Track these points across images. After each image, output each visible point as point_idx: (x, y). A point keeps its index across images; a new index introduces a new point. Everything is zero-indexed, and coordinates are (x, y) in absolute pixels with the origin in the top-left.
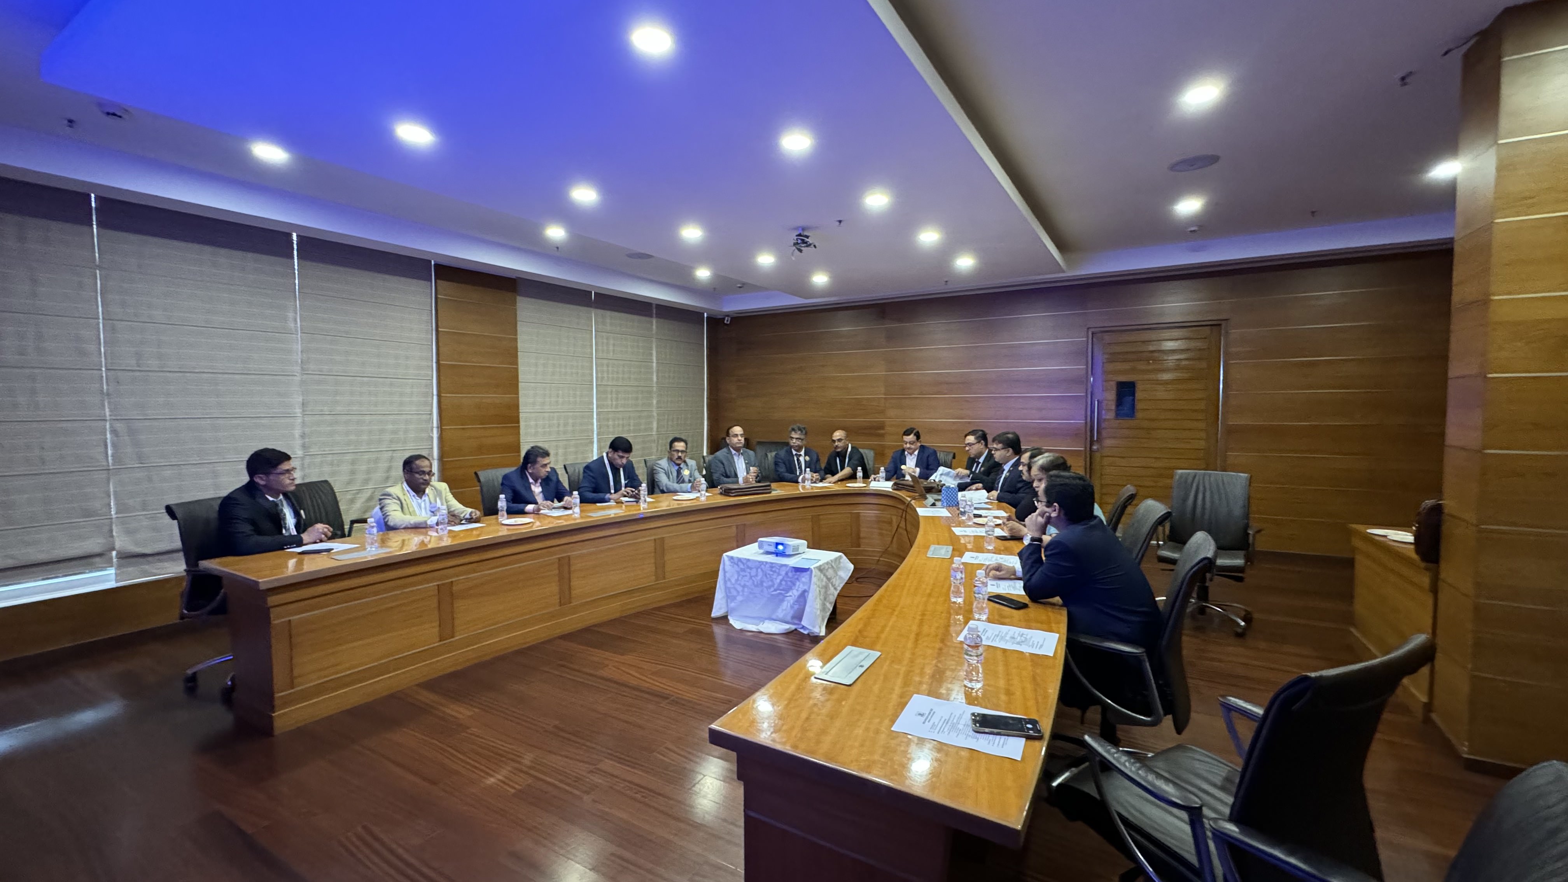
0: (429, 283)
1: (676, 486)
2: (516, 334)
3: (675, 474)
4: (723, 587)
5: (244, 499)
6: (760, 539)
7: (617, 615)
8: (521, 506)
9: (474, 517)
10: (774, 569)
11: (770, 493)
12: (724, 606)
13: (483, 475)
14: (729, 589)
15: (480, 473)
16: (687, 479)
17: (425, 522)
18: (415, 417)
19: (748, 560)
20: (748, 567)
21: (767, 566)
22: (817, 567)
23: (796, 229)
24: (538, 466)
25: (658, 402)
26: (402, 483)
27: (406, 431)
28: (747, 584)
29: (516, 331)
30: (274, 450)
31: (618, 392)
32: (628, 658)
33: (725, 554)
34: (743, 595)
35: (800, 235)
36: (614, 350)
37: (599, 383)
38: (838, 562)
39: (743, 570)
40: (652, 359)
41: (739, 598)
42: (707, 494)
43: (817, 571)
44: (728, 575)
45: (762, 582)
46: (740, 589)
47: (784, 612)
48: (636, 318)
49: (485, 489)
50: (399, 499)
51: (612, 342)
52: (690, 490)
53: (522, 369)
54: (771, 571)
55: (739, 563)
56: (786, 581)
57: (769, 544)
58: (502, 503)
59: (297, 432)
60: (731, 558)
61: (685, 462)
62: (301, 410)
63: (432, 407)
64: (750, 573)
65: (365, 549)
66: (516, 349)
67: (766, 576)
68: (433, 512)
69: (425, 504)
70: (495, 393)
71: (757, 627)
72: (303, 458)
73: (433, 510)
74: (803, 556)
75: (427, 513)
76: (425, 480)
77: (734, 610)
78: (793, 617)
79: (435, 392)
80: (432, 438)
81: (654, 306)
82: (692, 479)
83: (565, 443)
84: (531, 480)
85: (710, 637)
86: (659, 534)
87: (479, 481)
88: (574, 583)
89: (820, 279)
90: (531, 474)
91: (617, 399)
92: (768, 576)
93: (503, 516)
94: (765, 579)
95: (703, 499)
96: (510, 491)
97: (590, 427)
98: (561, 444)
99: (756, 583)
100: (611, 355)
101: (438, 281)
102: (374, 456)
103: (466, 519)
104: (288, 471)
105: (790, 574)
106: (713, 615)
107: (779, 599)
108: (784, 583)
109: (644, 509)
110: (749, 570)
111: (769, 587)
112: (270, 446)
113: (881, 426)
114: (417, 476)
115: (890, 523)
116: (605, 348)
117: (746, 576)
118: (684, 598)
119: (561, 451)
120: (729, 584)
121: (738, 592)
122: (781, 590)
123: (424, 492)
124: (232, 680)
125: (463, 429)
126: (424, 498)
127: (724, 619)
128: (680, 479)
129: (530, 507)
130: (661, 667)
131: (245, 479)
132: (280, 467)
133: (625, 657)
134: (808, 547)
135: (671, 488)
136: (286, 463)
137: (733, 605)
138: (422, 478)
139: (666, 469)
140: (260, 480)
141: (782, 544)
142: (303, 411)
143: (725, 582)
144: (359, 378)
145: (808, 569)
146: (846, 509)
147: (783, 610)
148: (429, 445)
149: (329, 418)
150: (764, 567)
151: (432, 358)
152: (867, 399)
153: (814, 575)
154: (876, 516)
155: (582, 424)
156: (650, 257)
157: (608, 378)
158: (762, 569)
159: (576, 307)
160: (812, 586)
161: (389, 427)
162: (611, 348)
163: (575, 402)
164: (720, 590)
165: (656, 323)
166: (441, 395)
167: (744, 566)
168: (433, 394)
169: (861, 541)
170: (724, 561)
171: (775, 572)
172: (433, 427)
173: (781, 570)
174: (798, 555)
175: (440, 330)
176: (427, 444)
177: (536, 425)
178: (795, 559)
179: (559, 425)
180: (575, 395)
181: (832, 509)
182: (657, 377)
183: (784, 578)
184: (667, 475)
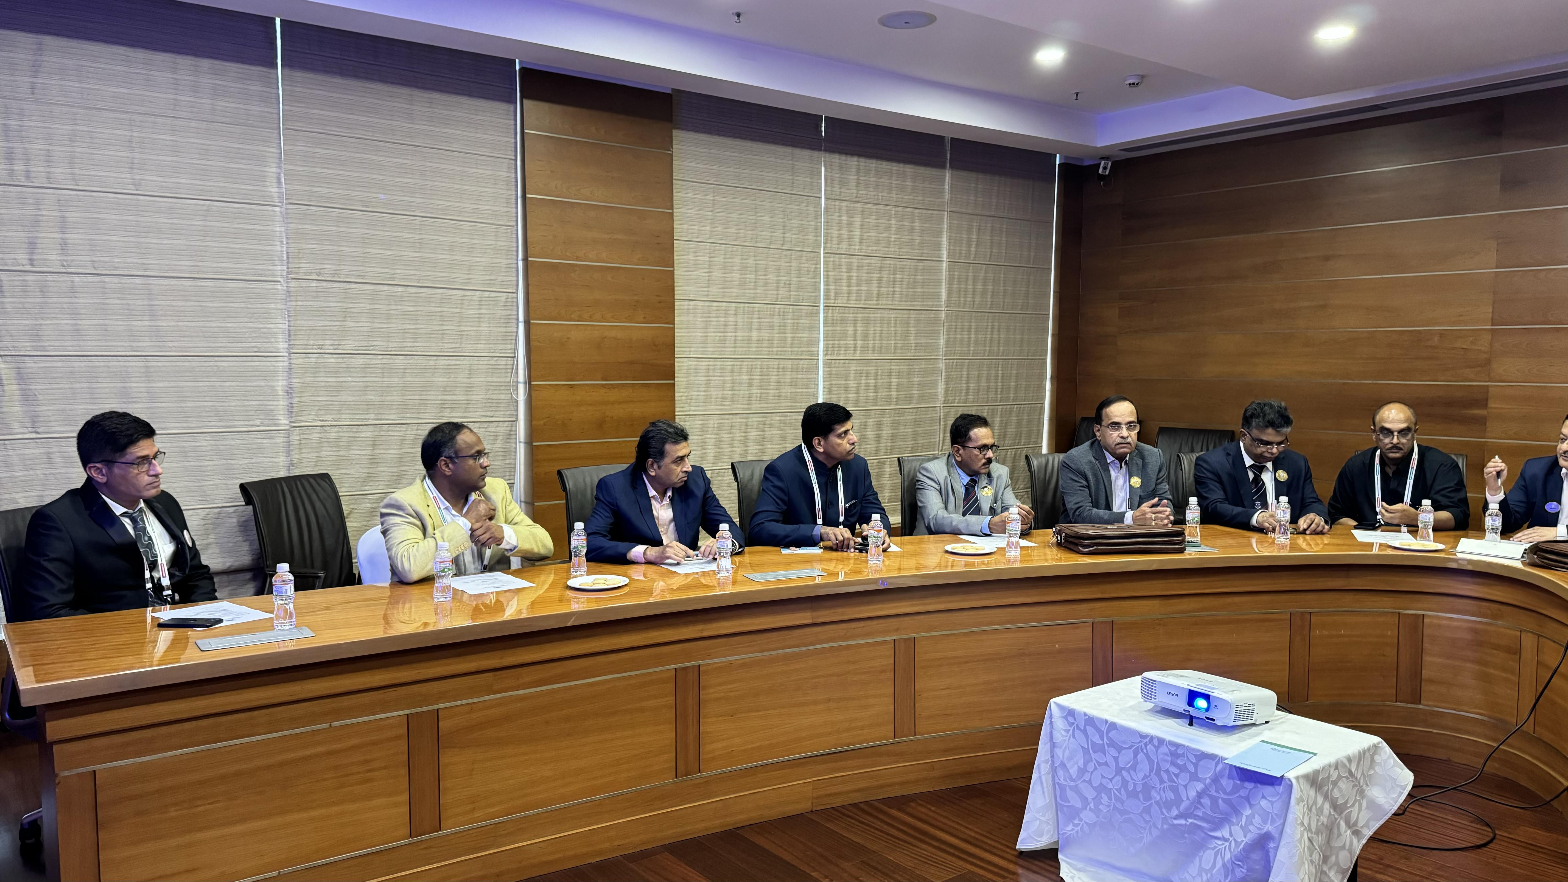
0: (512, 107)
1: (957, 519)
3: (961, 491)
4: (1047, 780)
6: (1150, 675)
7: (804, 806)
8: (621, 546)
11: (1181, 551)
12: (1049, 827)
13: (570, 476)
14: (1063, 788)
15: (567, 473)
16: (986, 506)
18: (484, 362)
19: (1113, 726)
20: (1113, 744)
21: (1164, 749)
22: (1306, 777)
24: (667, 460)
25: (947, 343)
27: (470, 388)
28: (1109, 785)
29: (670, 197)
31: (867, 322)
33: (1054, 700)
34: (1097, 811)
36: (861, 238)
37: (831, 302)
38: (1367, 762)
39: (1102, 749)
40: (940, 255)
41: (1088, 816)
42: (1024, 543)
43: (1305, 786)
44: (1059, 752)
45: (1147, 789)
46: (1090, 794)
49: (573, 504)
51: (857, 220)
53: (680, 273)
54: (1173, 764)
55: (1090, 730)
56: (1213, 799)
57: (1172, 690)
59: (280, 385)
60: (1070, 713)
62: (286, 345)
63: (516, 343)
64: (1116, 759)
66: (670, 234)
67: (1158, 774)
70: (630, 319)
72: (288, 432)
74: (1267, 734)
77: (1072, 841)
79: (521, 318)
80: (517, 402)
81: (948, 144)
82: (998, 506)
83: (760, 418)
84: (652, 492)
86: (907, 630)
87: (565, 489)
88: (708, 726)
90: (652, 480)
91: (866, 336)
92: (1165, 776)
94: (1155, 781)
95: (1013, 554)
97: (811, 389)
98: (755, 420)
99: (1131, 787)
100: (855, 248)
101: (528, 102)
104: (146, 459)
106: (1020, 846)
107: (1194, 839)
108: (1206, 801)
109: (877, 571)
110: (1113, 752)
111: (1168, 805)
113: (1481, 401)
115: (1516, 651)
116: (845, 233)
117: (1106, 764)
118: (961, 783)
119: (753, 434)
120: (1062, 776)
121: (1085, 800)
122: (1196, 817)
125: (571, 386)
127: (1045, 858)
128: (971, 506)
129: (641, 551)
132: (129, 450)
134: (1281, 707)
137: (1071, 829)
139: (942, 482)
141: (1207, 697)
142: (291, 346)
143: (1054, 770)
144: (386, 288)
145: (1278, 775)
146: (1387, 603)
147: (1201, 870)
148: (511, 416)
149: (333, 360)
150: (1157, 748)
151: (517, 251)
152: (1442, 334)
153: (1296, 794)
154: (1475, 631)
155: (794, 383)
156: (930, 19)
157: (849, 292)
158: (1147, 755)
159: (789, 150)
160: (1284, 824)
161: (440, 380)
162: (857, 233)
163: (783, 341)
164: (1039, 788)
165: (952, 178)
166: (532, 321)
167: (1102, 738)
168: (518, 319)
169: (1425, 687)
170: (1051, 717)
171: (1183, 768)
172: (518, 382)
173: (1196, 766)
174: (1254, 729)
175: (528, 196)
176: (508, 413)
177: (708, 383)
178: (1244, 740)
179: (750, 384)
180: (783, 327)
181: (1347, 601)
182: (949, 292)
183: (1206, 789)
184: (944, 494)
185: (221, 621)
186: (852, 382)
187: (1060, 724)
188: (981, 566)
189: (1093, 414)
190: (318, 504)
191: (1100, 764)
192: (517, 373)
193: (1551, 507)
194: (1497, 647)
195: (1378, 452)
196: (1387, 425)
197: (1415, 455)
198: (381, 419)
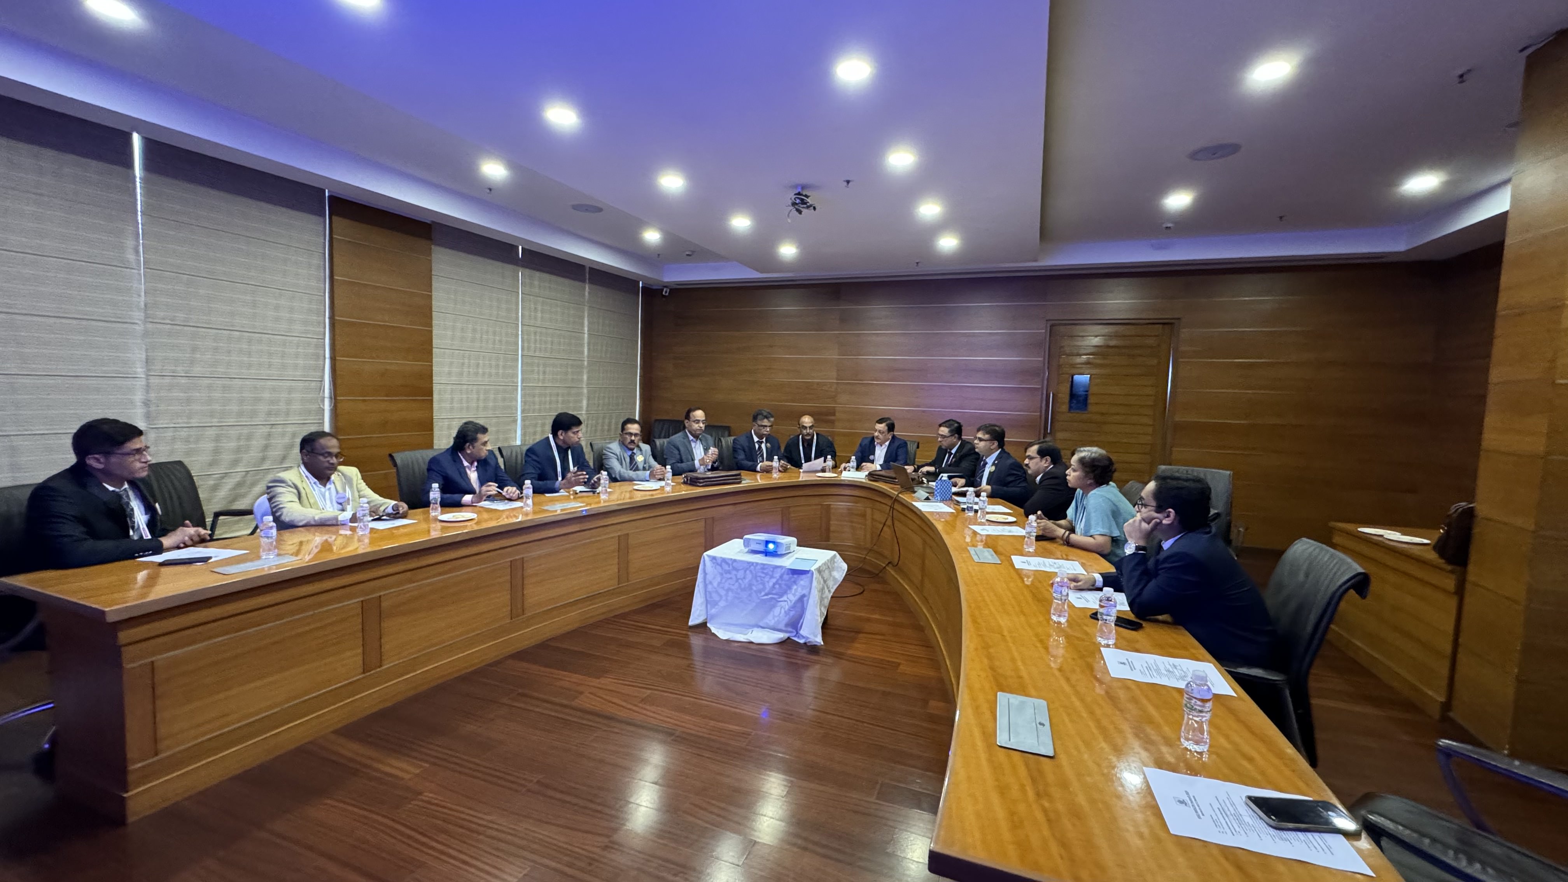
0: (321, 219)
1: (632, 474)
2: (431, 292)
3: (628, 460)
4: (701, 591)
5: (69, 488)
6: (746, 536)
7: (576, 626)
8: (456, 496)
9: (401, 512)
10: (765, 571)
11: (739, 483)
12: (704, 612)
13: (399, 457)
14: (710, 593)
15: (395, 455)
16: (641, 466)
17: (336, 518)
18: (301, 384)
19: (735, 561)
20: (732, 568)
21: (759, 567)
22: (817, 569)
23: (796, 186)
24: (473, 445)
25: (588, 378)
26: (299, 466)
27: (289, 402)
28: (733, 587)
29: (431, 286)
30: (116, 422)
31: (545, 365)
32: (606, 682)
33: (705, 554)
34: (727, 600)
35: (799, 194)
36: (542, 318)
37: (526, 353)
38: (835, 563)
39: (729, 572)
41: (722, 604)
43: (817, 573)
44: (709, 577)
45: (750, 585)
46: (723, 593)
47: (776, 619)
48: (567, 281)
50: (296, 487)
51: (539, 307)
52: (648, 479)
53: (437, 332)
54: (763, 573)
55: (723, 564)
56: (780, 585)
57: (757, 542)
58: (435, 493)
60: (713, 558)
61: (638, 446)
62: (144, 370)
63: (323, 372)
64: (736, 575)
65: (259, 557)
66: (430, 308)
67: (755, 579)
68: (341, 504)
69: (330, 494)
70: (404, 359)
71: (746, 637)
73: (341, 501)
74: (797, 555)
75: (333, 506)
76: (332, 464)
77: (713, 617)
78: (787, 625)
79: (327, 355)
80: (322, 410)
81: (587, 270)
82: (647, 466)
84: (466, 464)
85: (684, 647)
86: (622, 531)
88: (529, 589)
89: (788, 251)
90: (465, 456)
91: (544, 373)
92: (759, 579)
93: (436, 509)
94: (754, 582)
95: (668, 489)
96: (440, 479)
97: (514, 403)
99: (743, 586)
100: (539, 323)
101: (334, 218)
102: (245, 431)
103: (388, 515)
104: (139, 451)
105: (786, 577)
106: (691, 623)
107: (769, 605)
108: (777, 586)
109: (605, 502)
110: (734, 572)
111: (760, 591)
112: (111, 415)
113: (833, 413)
114: (321, 458)
115: (864, 515)
116: (532, 313)
117: (731, 578)
118: (649, 603)
120: (710, 587)
122: (772, 594)
123: (328, 479)
124: (53, 741)
125: (364, 401)
126: (328, 486)
127: (703, 626)
128: (635, 466)
129: (467, 498)
130: (649, 692)
131: (71, 459)
132: (127, 445)
133: (603, 681)
134: (799, 545)
135: (626, 475)
136: (136, 440)
137: (713, 611)
138: (328, 461)
139: (618, 454)
140: (94, 462)
141: (774, 542)
142: (149, 370)
143: (706, 586)
144: (226, 332)
145: (806, 570)
146: (816, 500)
147: (774, 617)
148: (319, 419)
149: (183, 381)
151: (325, 312)
152: (818, 383)
153: (815, 576)
154: (849, 509)
155: (504, 399)
156: (600, 210)
157: (536, 348)
159: (500, 263)
160: (810, 589)
161: (266, 395)
162: (540, 315)
163: (497, 374)
164: (699, 595)
165: (589, 288)
166: (336, 358)
167: (729, 567)
168: (325, 356)
169: (831, 535)
170: (704, 561)
171: (766, 574)
172: (324, 398)
173: (773, 571)
174: (790, 555)
175: (336, 277)
176: (317, 417)
177: (452, 399)
178: (788, 559)
179: (478, 400)
180: (497, 366)
181: (803, 501)
182: (589, 349)
183: (778, 580)
184: (620, 460)
185: (209, 558)
187: (708, 563)
188: (658, 496)
190: (177, 483)
191: (728, 579)
192: (323, 391)
193: (871, 457)
194: (857, 515)
195: (801, 437)
196: (805, 425)
197: (815, 437)
198: (222, 422)
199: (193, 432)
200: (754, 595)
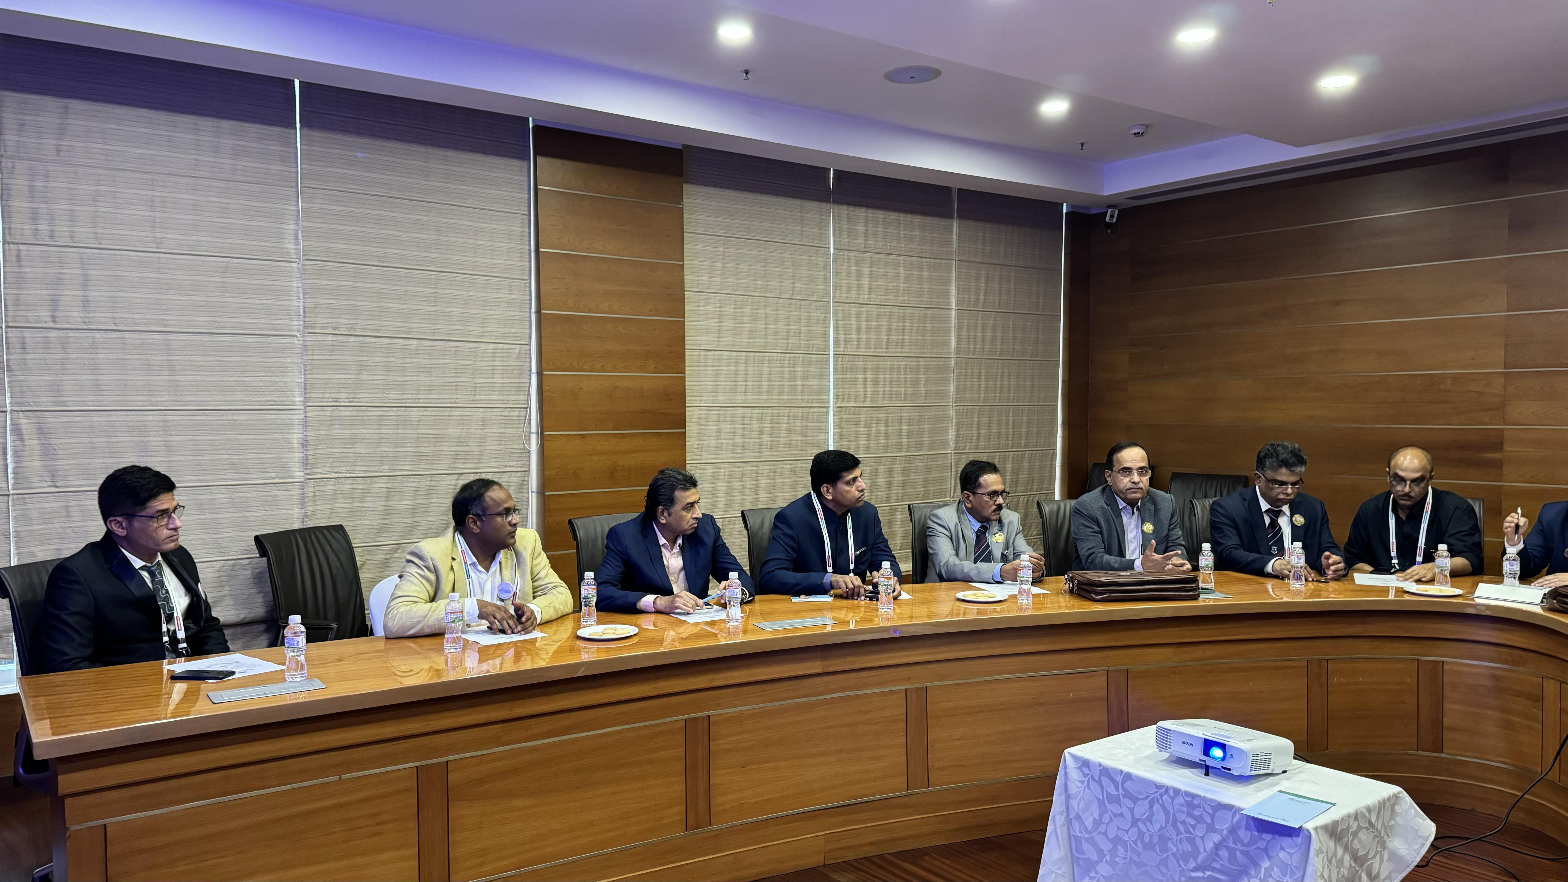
0: (525, 163)
1: (968, 566)
2: (681, 258)
3: (972, 537)
4: (1062, 832)
6: (1165, 724)
8: (631, 595)
11: (1195, 598)
13: (583, 527)
14: (1078, 840)
15: (578, 523)
16: (997, 553)
18: (497, 413)
19: (1128, 776)
20: (1128, 795)
21: (1180, 800)
22: (1325, 828)
24: (676, 509)
25: (957, 389)
27: (482, 440)
28: (1125, 836)
31: (877, 370)
33: (1068, 751)
34: (1113, 864)
36: (870, 288)
37: (841, 350)
38: (1388, 813)
39: (1117, 800)
40: (948, 304)
42: (1036, 590)
43: (1324, 837)
44: (1074, 803)
45: (1164, 840)
46: (1106, 846)
49: (584, 554)
51: (866, 270)
53: (690, 323)
54: (1190, 815)
55: (1105, 780)
56: (1231, 851)
57: (1188, 740)
59: (296, 437)
60: (1084, 764)
62: (302, 399)
63: (529, 394)
64: (1132, 810)
66: (681, 285)
67: (1174, 825)
70: (641, 369)
72: (303, 485)
74: (1285, 784)
79: (534, 369)
80: (529, 452)
82: (1010, 553)
83: (771, 466)
84: (662, 541)
86: (919, 679)
87: (575, 538)
88: (719, 778)
90: (662, 528)
91: (876, 383)
92: (1181, 827)
94: (1172, 833)
97: (821, 437)
98: (766, 468)
99: (1147, 839)
100: (864, 297)
101: (540, 158)
102: (425, 483)
104: (166, 513)
105: (1243, 834)
108: (1224, 853)
110: (1129, 803)
111: (1185, 857)
113: (1497, 445)
115: (1538, 698)
116: (854, 282)
117: (1121, 815)
118: (977, 836)
119: (764, 482)
120: (1077, 828)
121: (1100, 852)
122: (1213, 869)
125: (583, 436)
128: (983, 553)
129: (652, 600)
132: (149, 504)
134: (1298, 756)
136: (163, 497)
139: (953, 529)
141: (1222, 746)
142: (306, 399)
143: (1069, 822)
144: (401, 341)
145: (1296, 826)
146: (1404, 650)
148: (522, 466)
149: (348, 413)
150: (1173, 799)
151: (530, 304)
152: (1453, 378)
153: (1315, 845)
155: (804, 431)
156: (935, 73)
157: (859, 341)
158: (1163, 806)
159: (798, 202)
160: (1303, 876)
161: (453, 431)
162: (866, 283)
163: (793, 389)
165: (959, 227)
166: (544, 373)
167: (1117, 789)
168: (530, 371)
170: (1065, 768)
171: (1199, 819)
172: (530, 433)
173: (1212, 816)
175: (541, 250)
176: (521, 463)
177: (719, 431)
178: (1261, 790)
179: (761, 432)
180: (793, 376)
181: (1365, 648)
182: (959, 340)
183: (1224, 840)
184: (955, 540)
185: (233, 673)
186: (862, 429)
187: (1074, 774)
188: (994, 613)
189: (1104, 459)
190: (332, 556)
191: (1116, 815)
192: (530, 423)
195: (1391, 500)
196: (1401, 473)
197: (1430, 499)
198: (395, 471)
199: (360, 485)
200: (1172, 862)
